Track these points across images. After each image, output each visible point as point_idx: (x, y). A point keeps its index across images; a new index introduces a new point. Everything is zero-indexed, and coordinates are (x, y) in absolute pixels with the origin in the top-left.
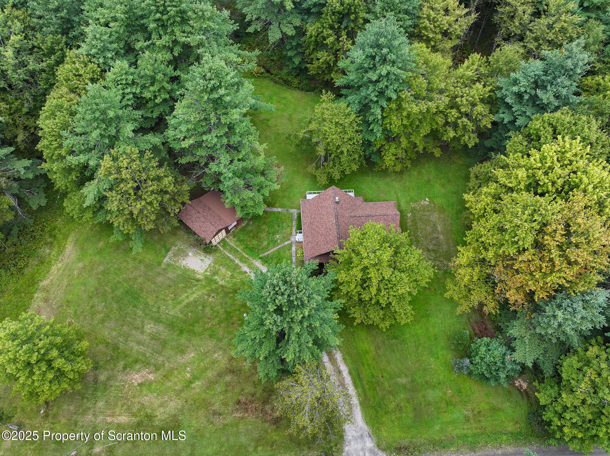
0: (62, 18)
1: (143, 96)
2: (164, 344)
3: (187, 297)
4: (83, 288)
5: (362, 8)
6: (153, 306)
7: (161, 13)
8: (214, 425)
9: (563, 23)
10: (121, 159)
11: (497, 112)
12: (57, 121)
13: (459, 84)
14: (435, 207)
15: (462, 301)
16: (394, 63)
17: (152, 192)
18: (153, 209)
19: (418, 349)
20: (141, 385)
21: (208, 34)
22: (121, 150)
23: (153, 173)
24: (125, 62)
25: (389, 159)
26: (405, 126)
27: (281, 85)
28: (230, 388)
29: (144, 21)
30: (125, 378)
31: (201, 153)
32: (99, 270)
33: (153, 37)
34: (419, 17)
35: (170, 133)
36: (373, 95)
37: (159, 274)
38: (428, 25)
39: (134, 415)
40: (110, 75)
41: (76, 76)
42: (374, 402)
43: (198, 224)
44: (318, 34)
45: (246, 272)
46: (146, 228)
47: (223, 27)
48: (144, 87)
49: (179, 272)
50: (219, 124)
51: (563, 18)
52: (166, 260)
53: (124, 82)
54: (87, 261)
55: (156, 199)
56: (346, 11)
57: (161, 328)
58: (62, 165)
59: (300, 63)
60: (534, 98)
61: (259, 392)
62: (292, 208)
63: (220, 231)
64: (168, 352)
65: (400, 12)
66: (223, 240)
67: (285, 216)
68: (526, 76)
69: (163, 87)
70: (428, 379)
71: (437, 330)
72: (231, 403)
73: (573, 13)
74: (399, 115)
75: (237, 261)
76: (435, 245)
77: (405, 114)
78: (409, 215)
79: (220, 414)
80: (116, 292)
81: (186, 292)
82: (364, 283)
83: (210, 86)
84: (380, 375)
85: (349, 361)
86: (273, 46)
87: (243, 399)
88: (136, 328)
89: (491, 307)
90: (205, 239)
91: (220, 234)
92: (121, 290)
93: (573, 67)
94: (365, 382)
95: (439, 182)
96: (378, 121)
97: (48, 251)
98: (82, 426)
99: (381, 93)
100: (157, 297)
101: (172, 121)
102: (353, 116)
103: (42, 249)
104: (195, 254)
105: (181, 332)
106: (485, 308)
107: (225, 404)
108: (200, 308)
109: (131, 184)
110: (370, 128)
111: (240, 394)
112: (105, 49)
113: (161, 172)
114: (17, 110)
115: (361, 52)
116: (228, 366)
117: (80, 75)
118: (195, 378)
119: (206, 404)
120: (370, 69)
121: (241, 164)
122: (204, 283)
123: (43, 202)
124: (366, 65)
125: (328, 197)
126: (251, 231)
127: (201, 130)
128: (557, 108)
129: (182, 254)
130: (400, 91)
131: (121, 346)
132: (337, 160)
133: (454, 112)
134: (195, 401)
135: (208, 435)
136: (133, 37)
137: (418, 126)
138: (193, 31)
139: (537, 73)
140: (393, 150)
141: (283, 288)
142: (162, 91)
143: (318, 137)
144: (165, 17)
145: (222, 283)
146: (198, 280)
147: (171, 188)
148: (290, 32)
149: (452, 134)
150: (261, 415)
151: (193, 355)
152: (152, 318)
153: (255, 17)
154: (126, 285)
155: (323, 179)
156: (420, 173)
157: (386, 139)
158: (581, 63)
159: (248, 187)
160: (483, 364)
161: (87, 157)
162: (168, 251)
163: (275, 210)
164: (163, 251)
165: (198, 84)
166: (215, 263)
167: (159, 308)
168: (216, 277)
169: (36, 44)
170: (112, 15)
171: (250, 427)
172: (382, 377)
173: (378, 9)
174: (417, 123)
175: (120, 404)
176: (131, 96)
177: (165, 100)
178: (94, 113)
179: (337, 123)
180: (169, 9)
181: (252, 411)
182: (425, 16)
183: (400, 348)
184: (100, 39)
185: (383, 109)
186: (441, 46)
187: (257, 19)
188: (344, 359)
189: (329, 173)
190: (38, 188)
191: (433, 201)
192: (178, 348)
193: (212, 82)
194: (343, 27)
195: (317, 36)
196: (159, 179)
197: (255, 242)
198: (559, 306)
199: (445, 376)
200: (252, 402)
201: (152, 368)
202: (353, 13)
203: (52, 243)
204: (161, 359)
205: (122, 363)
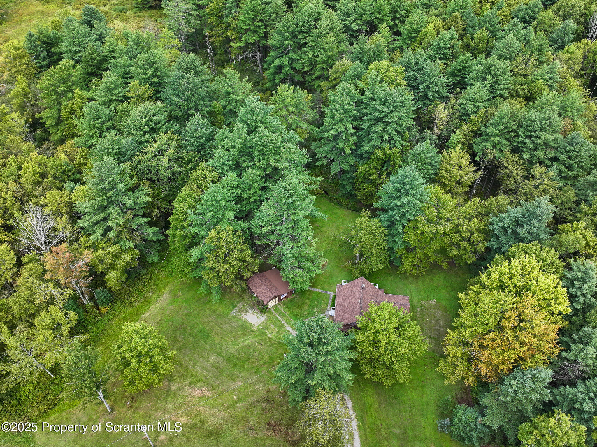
0: (200, 142)
1: (242, 196)
2: (221, 372)
3: (243, 342)
4: (171, 324)
5: (398, 158)
6: (218, 344)
7: (263, 146)
8: (248, 437)
9: (546, 186)
10: (222, 233)
11: (490, 240)
12: (187, 203)
13: (462, 217)
14: (440, 307)
15: (450, 375)
16: (414, 195)
17: (236, 259)
18: (234, 271)
19: (412, 410)
20: (200, 398)
21: (290, 163)
22: (223, 227)
23: (239, 246)
24: (235, 173)
25: (407, 265)
26: (420, 241)
27: (335, 204)
28: (264, 412)
29: (252, 150)
30: (189, 391)
31: (273, 238)
32: (184, 313)
33: (255, 160)
34: (440, 169)
35: (255, 222)
36: (397, 215)
37: (226, 322)
38: (445, 175)
39: (192, 418)
40: (224, 180)
41: (203, 178)
42: (372, 443)
43: (260, 290)
44: (366, 172)
45: (289, 331)
46: (226, 285)
47: (301, 160)
48: (244, 190)
49: (240, 323)
50: (289, 220)
51: (546, 182)
52: (232, 313)
53: (232, 186)
54: (176, 306)
55: (237, 264)
56: (387, 159)
57: (221, 360)
58: (182, 233)
59: (351, 190)
60: (515, 233)
61: (285, 418)
62: (330, 291)
63: (275, 297)
64: (223, 378)
65: (425, 164)
66: (276, 306)
67: (324, 296)
68: (509, 216)
69: (256, 192)
70: (417, 434)
71: (429, 398)
72: (263, 424)
73: (553, 180)
74: (415, 232)
75: (283, 322)
76: (436, 334)
77: (419, 231)
78: (419, 309)
79: (254, 430)
80: (193, 330)
81: (243, 338)
82: (375, 344)
83: (288, 194)
84: (380, 424)
85: (357, 408)
86: (333, 177)
87: (272, 422)
88: (203, 357)
89: (470, 381)
90: (263, 301)
91: (274, 300)
92: (197, 329)
93: (540, 214)
94: (367, 427)
95: (445, 289)
96: (400, 234)
97: (151, 294)
98: (154, 419)
99: (403, 215)
100: (221, 338)
101: (258, 214)
102: (382, 229)
103: (147, 292)
104: (253, 312)
105: (235, 365)
106: (465, 381)
107: (259, 423)
108: (251, 351)
109: (225, 250)
110: (394, 239)
111: (271, 418)
112: (224, 164)
113: (244, 246)
114: (158, 195)
115: (392, 186)
116: (265, 396)
117: (205, 178)
118: (239, 400)
119: (245, 420)
120: (397, 198)
121: (299, 250)
122: (257, 334)
123: (156, 259)
124: (394, 195)
125: (357, 284)
126: (297, 303)
127: (276, 222)
128: (530, 241)
129: (244, 310)
130: (417, 215)
131: (191, 368)
132: (368, 259)
133: (457, 236)
134: (237, 417)
135: (242, 443)
136: (242, 159)
137: (430, 242)
138: (281, 160)
139: (517, 215)
140: (410, 259)
141: (316, 328)
142: (255, 194)
143: (356, 240)
144: (265, 149)
145: (270, 336)
146: (253, 331)
147: (248, 259)
148: (347, 168)
149: (455, 252)
150: (284, 436)
151: (240, 383)
152: (215, 352)
153: (323, 155)
154: (201, 326)
155: (356, 273)
156: (431, 280)
157: (406, 249)
158: (546, 212)
159: (300, 268)
160: (460, 424)
161: (200, 229)
162: (234, 307)
163: (317, 290)
164: (231, 306)
165: (280, 192)
166: (267, 321)
167: (222, 346)
168: (266, 331)
169: (182, 156)
170: (232, 144)
171: (274, 443)
172: (381, 425)
173: (409, 160)
174: (429, 240)
175: (183, 408)
176: (235, 195)
177: (255, 201)
178: (212, 201)
179: (370, 232)
180: (269, 144)
181: (278, 431)
182: (443, 168)
183: (398, 407)
184: (222, 158)
185: (404, 227)
186: (455, 191)
187: (324, 157)
188: (353, 406)
189: (361, 268)
190: (155, 249)
191: (439, 302)
192: (231, 376)
193: (290, 192)
194: (384, 169)
195: (365, 173)
196: (242, 251)
197: (298, 311)
198: (515, 378)
199: (431, 434)
200: (279, 425)
201: (210, 387)
202: (392, 161)
203: (155, 289)
204: (217, 382)
205: (189, 380)
